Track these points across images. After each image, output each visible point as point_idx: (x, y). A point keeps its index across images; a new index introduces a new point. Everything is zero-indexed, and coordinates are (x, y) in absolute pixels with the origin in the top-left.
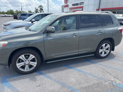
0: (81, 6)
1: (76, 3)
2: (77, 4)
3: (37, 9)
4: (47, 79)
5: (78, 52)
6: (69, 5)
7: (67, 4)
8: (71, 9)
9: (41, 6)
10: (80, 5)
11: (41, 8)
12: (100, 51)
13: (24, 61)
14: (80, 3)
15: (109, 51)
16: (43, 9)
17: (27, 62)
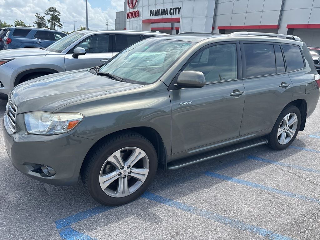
0: (174, 16)
1: (159, 8)
2: (164, 12)
3: (42, 18)
4: (184, 212)
5: (239, 137)
6: (141, 13)
7: (135, 10)
8: (146, 22)
9: (53, 10)
10: (171, 14)
11: (53, 15)
12: (280, 131)
13: (119, 167)
14: (171, 9)
15: (294, 132)
16: (59, 19)
17: (125, 171)
